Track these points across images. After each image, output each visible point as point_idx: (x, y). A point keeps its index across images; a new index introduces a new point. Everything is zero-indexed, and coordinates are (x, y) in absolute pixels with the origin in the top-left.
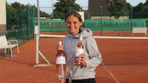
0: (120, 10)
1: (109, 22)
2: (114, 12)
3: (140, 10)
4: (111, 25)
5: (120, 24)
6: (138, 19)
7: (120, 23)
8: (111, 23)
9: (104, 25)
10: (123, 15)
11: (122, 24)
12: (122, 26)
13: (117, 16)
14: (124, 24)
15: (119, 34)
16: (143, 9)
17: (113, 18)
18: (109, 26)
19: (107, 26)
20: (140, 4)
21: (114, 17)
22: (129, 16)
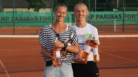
1: (27, 16)
2: (33, 3)
4: (29, 20)
5: (41, 19)
7: (40, 17)
8: (29, 16)
9: (20, 20)
10: (44, 7)
11: (43, 18)
12: (42, 20)
13: (37, 8)
14: (45, 18)
15: (37, 31)
17: (31, 10)
18: (26, 21)
19: (24, 21)
21: (34, 9)
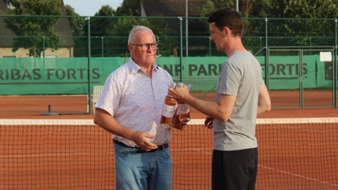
0: (45, 28)
1: (13, 68)
2: (26, 35)
3: (108, 31)
4: (19, 77)
5: (49, 75)
6: (103, 58)
7: (48, 70)
8: (18, 68)
10: (54, 44)
11: (54, 72)
12: (54, 78)
13: (37, 48)
14: (60, 73)
15: (49, 106)
16: (115, 26)
17: (22, 53)
18: (10, 80)
19: (5, 81)
20: (105, 11)
21: (27, 51)
22: (72, 49)
